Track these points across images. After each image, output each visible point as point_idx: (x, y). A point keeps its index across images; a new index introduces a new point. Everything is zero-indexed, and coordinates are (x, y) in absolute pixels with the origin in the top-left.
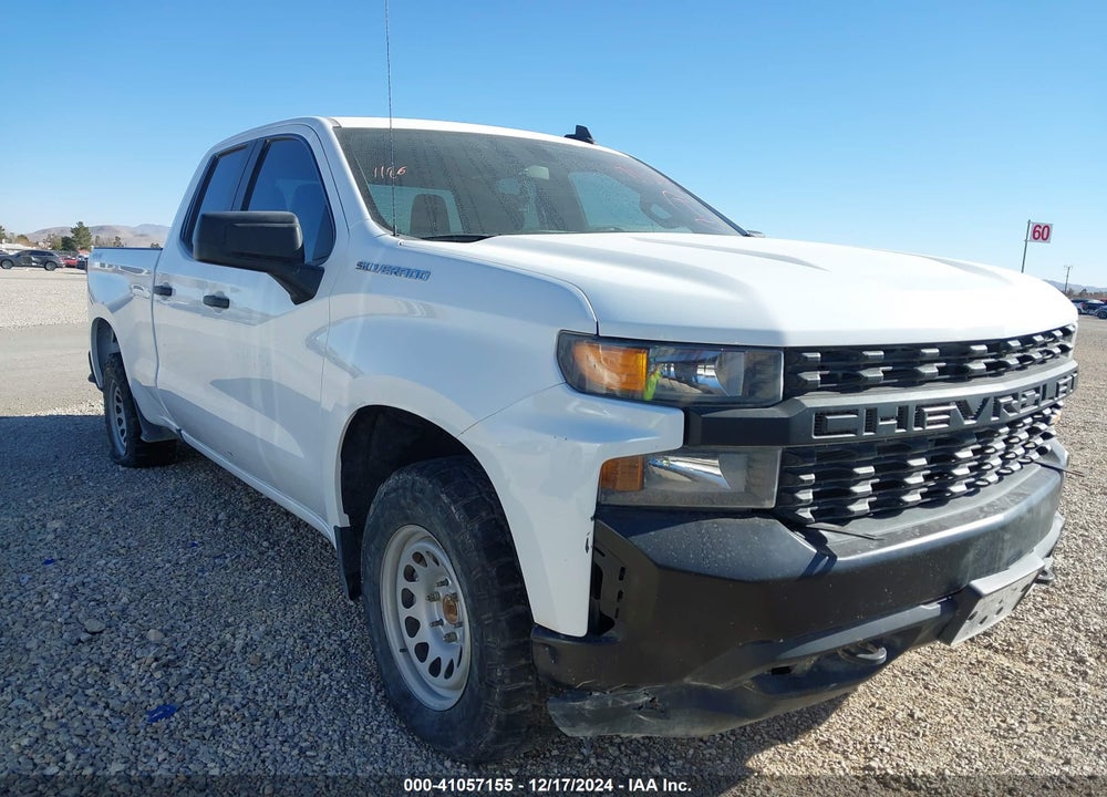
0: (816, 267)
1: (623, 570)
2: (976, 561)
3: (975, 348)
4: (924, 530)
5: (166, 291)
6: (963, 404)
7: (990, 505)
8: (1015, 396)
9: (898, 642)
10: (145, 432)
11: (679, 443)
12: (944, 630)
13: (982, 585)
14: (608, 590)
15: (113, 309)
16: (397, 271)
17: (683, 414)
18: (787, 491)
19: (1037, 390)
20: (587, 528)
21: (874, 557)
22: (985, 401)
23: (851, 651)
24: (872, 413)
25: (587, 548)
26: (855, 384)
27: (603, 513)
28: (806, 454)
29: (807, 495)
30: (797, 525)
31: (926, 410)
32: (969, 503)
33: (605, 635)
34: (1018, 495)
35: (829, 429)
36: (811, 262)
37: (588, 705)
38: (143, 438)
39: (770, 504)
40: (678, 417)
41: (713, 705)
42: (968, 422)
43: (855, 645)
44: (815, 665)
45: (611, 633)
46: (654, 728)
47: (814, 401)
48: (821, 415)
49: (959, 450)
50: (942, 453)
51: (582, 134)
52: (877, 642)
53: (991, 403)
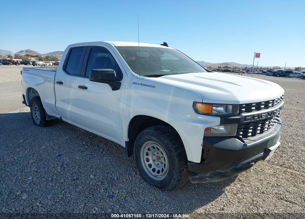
0: (239, 85)
1: (208, 150)
2: (270, 144)
3: (270, 102)
4: (261, 138)
5: (61, 83)
6: (268, 113)
7: (271, 132)
8: (276, 111)
9: (255, 161)
10: (47, 117)
11: (219, 124)
12: (263, 158)
13: (271, 148)
14: (205, 153)
15: (37, 85)
16: (145, 85)
17: (220, 118)
18: (238, 132)
19: (279, 109)
20: (201, 141)
21: (254, 144)
22: (272, 112)
23: (249, 163)
24: (254, 116)
25: (201, 145)
26: (250, 111)
27: (205, 138)
28: (242, 125)
29: (241, 133)
30: (240, 139)
31: (262, 115)
32: (267, 132)
33: (203, 162)
34: (275, 130)
35: (247, 120)
36: (238, 84)
37: (197, 177)
38: (47, 119)
39: (235, 135)
40: (219, 119)
41: (222, 175)
42: (269, 117)
43: (250, 162)
44: (241, 167)
45: (205, 162)
46: (209, 180)
47: (244, 114)
48: (245, 117)
49: (266, 122)
50: (263, 122)
51: (165, 44)
52: (252, 161)
53: (273, 113)
